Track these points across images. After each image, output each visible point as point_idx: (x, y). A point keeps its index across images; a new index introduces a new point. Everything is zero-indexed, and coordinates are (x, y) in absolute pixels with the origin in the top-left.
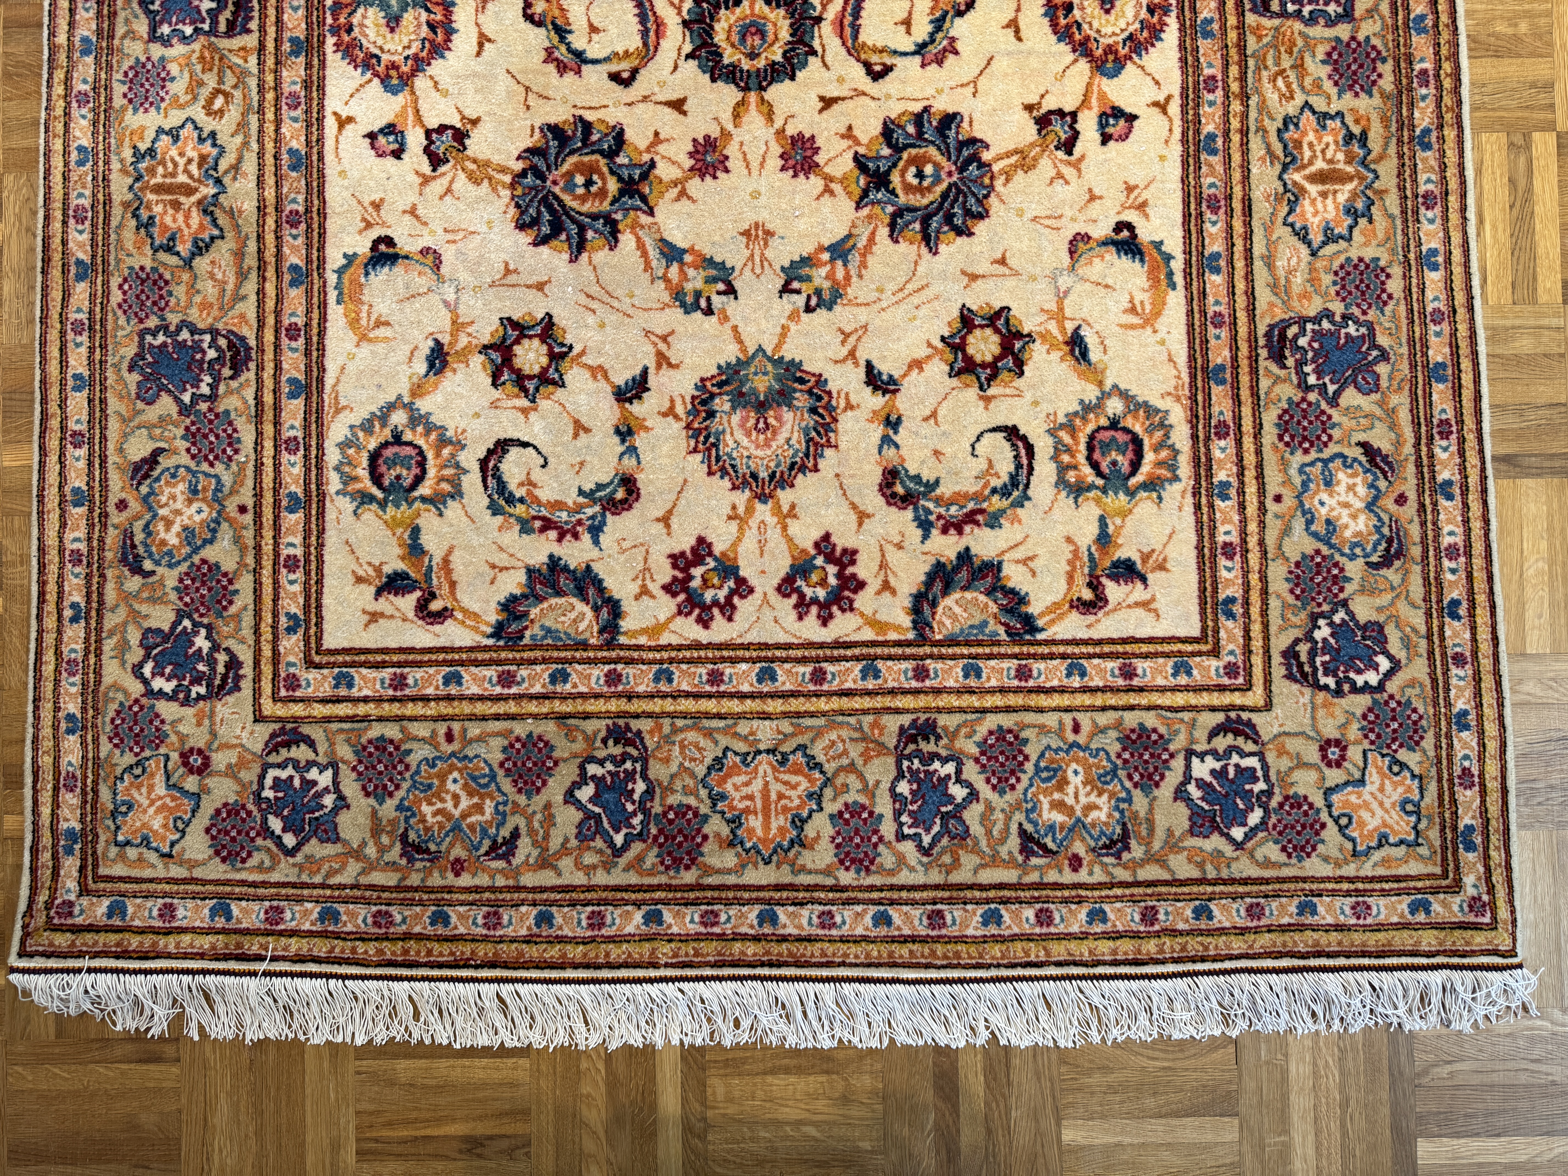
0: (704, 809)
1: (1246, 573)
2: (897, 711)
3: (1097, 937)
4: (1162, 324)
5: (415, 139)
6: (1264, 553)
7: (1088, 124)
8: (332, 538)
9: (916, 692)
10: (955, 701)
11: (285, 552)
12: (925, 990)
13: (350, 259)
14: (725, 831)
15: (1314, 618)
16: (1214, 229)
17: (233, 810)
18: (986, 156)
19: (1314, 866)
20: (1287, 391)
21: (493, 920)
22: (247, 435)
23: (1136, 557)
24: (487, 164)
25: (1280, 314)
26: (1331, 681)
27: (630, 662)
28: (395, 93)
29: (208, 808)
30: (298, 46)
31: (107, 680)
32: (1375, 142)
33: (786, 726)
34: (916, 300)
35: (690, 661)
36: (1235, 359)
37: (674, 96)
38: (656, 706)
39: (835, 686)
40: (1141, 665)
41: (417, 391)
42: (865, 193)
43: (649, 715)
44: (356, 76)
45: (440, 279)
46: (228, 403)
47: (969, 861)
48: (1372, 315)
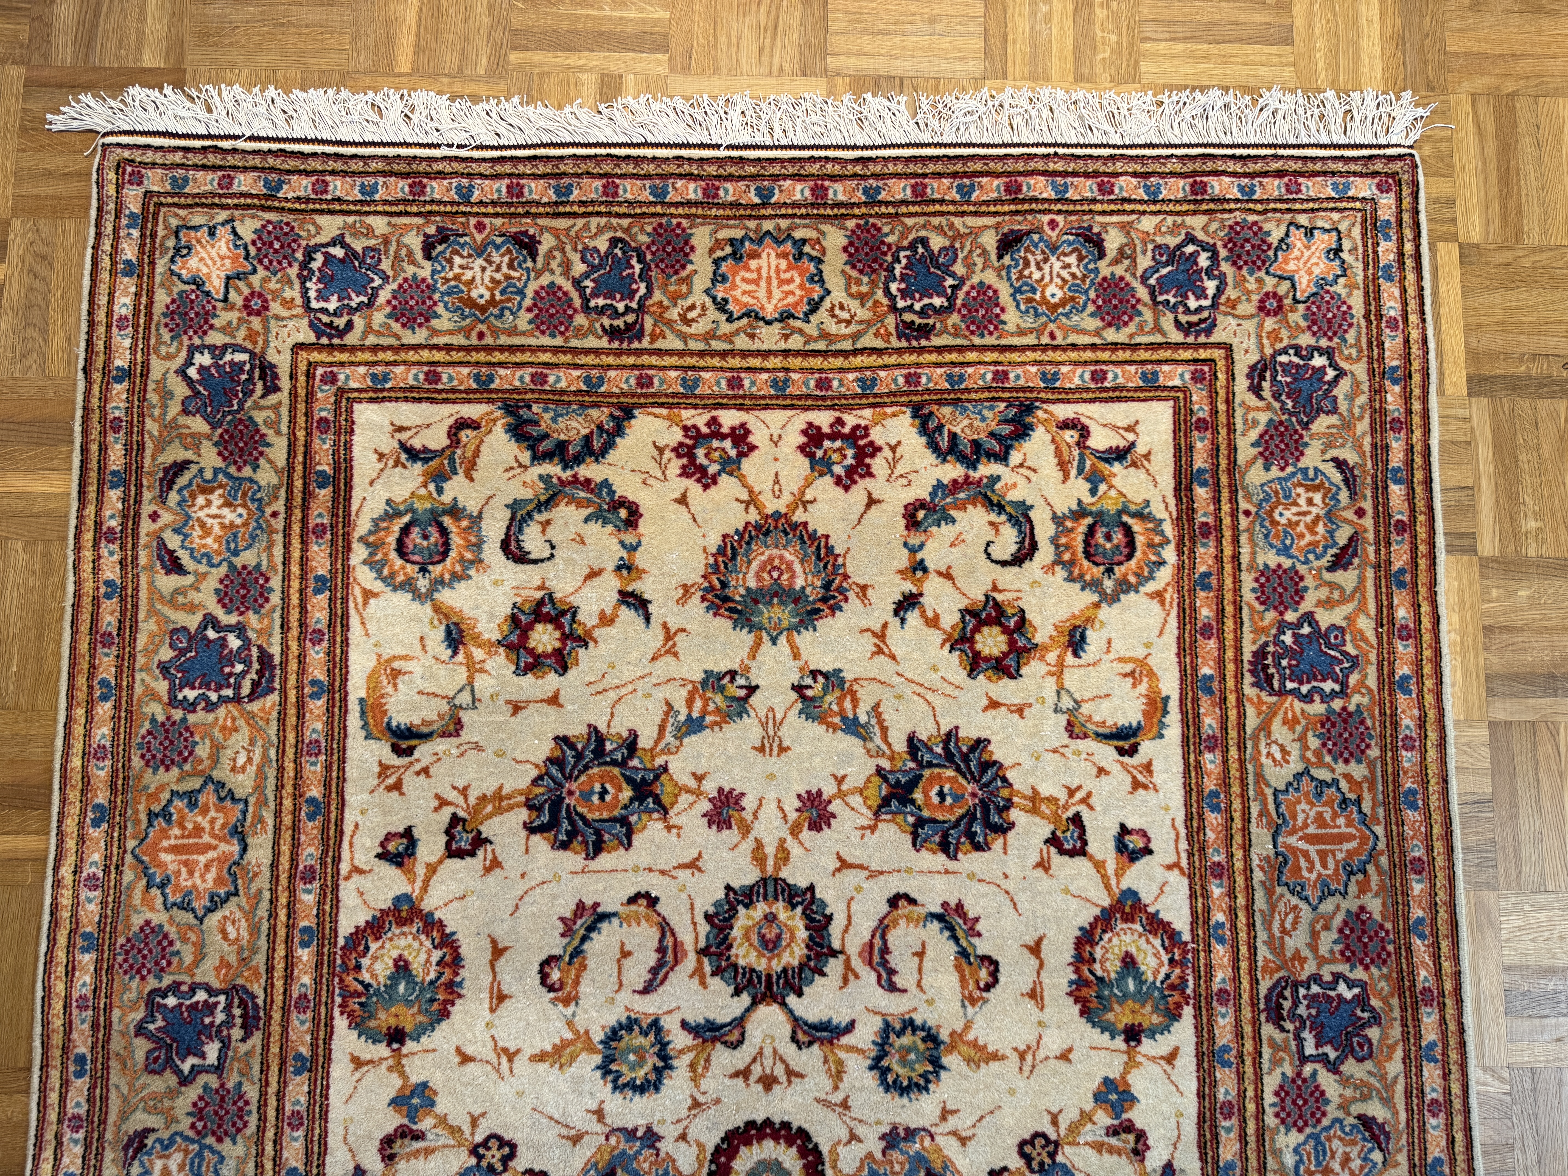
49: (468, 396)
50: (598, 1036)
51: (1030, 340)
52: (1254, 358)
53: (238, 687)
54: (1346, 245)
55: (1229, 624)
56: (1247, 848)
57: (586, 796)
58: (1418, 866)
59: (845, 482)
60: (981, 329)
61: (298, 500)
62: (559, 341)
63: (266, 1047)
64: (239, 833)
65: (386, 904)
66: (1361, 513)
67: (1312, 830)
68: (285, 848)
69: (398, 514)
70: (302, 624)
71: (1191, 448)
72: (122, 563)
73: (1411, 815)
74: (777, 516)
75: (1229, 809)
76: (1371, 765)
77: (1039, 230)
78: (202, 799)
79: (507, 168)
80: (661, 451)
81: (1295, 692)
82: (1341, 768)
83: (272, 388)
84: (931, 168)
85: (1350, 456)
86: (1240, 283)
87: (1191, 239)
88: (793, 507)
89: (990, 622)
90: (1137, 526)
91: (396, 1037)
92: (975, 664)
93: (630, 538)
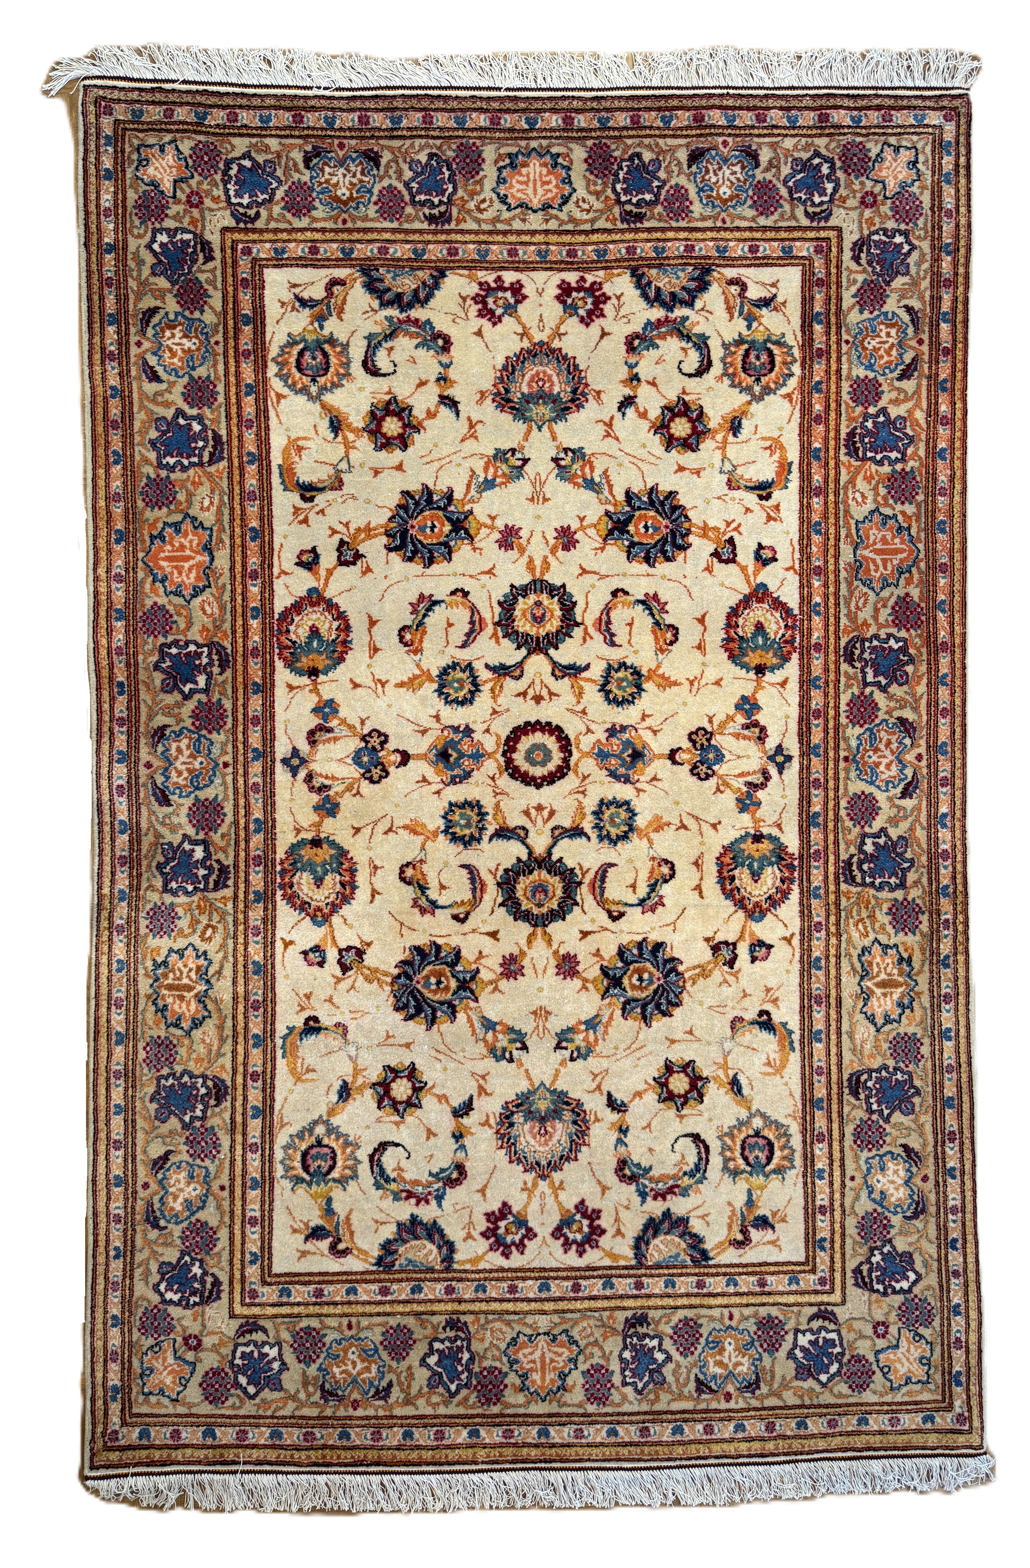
0: (505, 1369)
1: (832, 1223)
2: (624, 1309)
3: (740, 1440)
4: (786, 1072)
5: (332, 955)
6: (843, 1211)
7: (743, 950)
8: (277, 1204)
9: (636, 1297)
10: (659, 1302)
11: (249, 1214)
12: (637, 1474)
13: (291, 1029)
14: (518, 1382)
15: (872, 1250)
16: (819, 1016)
17: (216, 1372)
18: (680, 968)
19: (868, 1397)
20: (860, 1114)
21: (377, 1436)
22: (225, 1141)
23: (769, 1214)
24: (376, 970)
25: (857, 1067)
26: (880, 1287)
27: (460, 1280)
28: (319, 925)
29: (201, 1371)
30: (258, 897)
31: (137, 1294)
32: (916, 963)
33: (556, 1319)
34: (637, 1054)
35: (498, 1279)
36: (829, 1094)
37: (491, 929)
38: (476, 1307)
39: (586, 1293)
40: (770, 1279)
41: (331, 1112)
42: (607, 990)
43: (472, 1313)
44: (295, 915)
45: (347, 1042)
46: (213, 1121)
47: (665, 1397)
48: (911, 1067)
49: (337, 263)
50: (435, 672)
51: (709, 224)
52: (856, 237)
53: (201, 456)
54: (921, 158)
55: (833, 415)
56: (837, 557)
57: (422, 529)
58: (944, 568)
59: (586, 321)
60: (677, 216)
61: (231, 333)
62: (395, 225)
63: (234, 678)
64: (208, 549)
65: (303, 594)
66: (921, 342)
67: (879, 546)
68: (238, 559)
69: (296, 343)
70: (239, 415)
71: (812, 298)
72: (121, 375)
73: (940, 536)
74: (541, 344)
75: (827, 533)
76: (918, 506)
77: (716, 148)
78: (183, 527)
79: (358, 104)
80: (464, 299)
81: (872, 459)
82: (899, 507)
83: (209, 258)
84: (644, 104)
85: (916, 304)
86: (849, 185)
87: (817, 154)
88: (552, 338)
89: (680, 414)
90: (776, 350)
91: (313, 672)
92: (670, 442)
93: (445, 359)
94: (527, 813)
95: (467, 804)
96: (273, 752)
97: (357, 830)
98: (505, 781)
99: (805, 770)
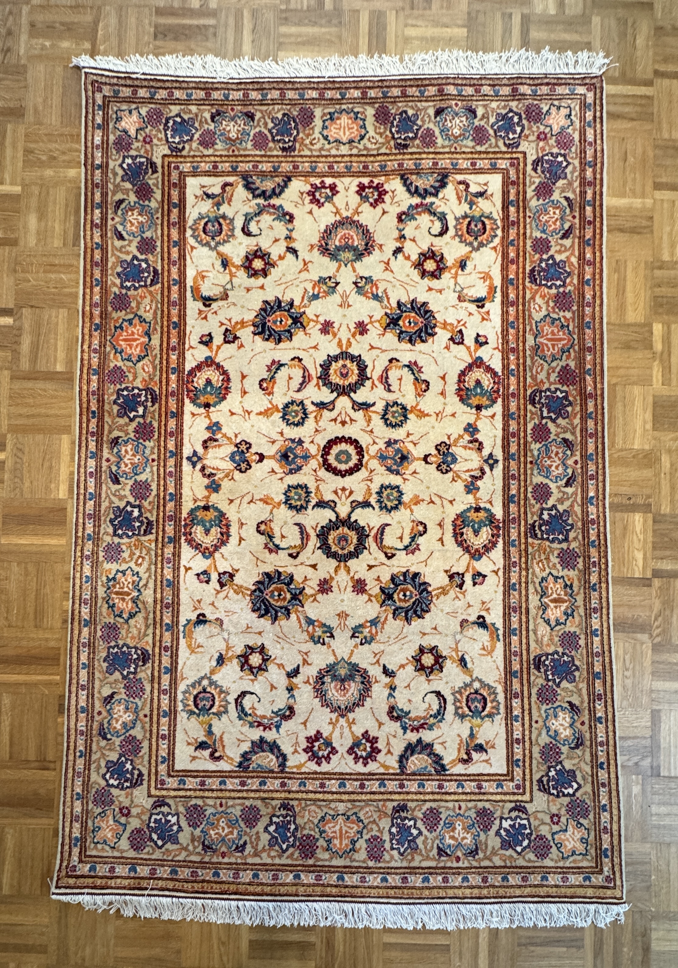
0: (317, 836)
1: (524, 750)
2: (392, 800)
3: (465, 888)
4: (495, 654)
5: (214, 577)
6: (531, 743)
7: (468, 579)
8: (178, 727)
9: (400, 793)
10: (415, 797)
11: (161, 732)
12: (400, 907)
13: (189, 621)
14: (325, 845)
15: (549, 768)
16: (515, 619)
17: (138, 831)
18: (430, 589)
19: (548, 862)
20: (541, 681)
21: (236, 875)
22: (148, 688)
23: (484, 743)
24: (241, 587)
25: (539, 652)
26: (555, 792)
27: (290, 778)
28: (207, 558)
29: (129, 830)
30: (171, 540)
31: (92, 780)
32: (575, 589)
33: (349, 805)
34: (403, 641)
35: (313, 779)
36: (521, 668)
37: (313, 563)
38: (300, 796)
39: (368, 790)
40: (484, 784)
41: (212, 672)
42: (384, 602)
43: (297, 799)
44: (193, 552)
45: (222, 630)
46: (141, 675)
47: (418, 858)
48: (573, 653)
49: (229, 174)
50: (281, 406)
51: (447, 150)
52: (534, 157)
53: (146, 282)
54: (573, 113)
55: (521, 259)
56: (524, 342)
57: (275, 322)
58: (589, 349)
59: (374, 205)
60: (428, 146)
61: (166, 213)
62: (263, 153)
63: (160, 409)
64: (148, 334)
65: (203, 360)
66: (574, 217)
67: (549, 336)
68: (165, 339)
69: (203, 218)
70: (169, 259)
71: (508, 192)
72: (101, 236)
73: (587, 331)
74: (347, 218)
75: (518, 328)
76: (574, 313)
77: (451, 107)
78: (134, 322)
79: (243, 86)
80: (302, 194)
81: (546, 285)
82: (562, 314)
83: (155, 171)
84: (408, 83)
85: (571, 195)
86: (530, 128)
87: (511, 111)
88: (353, 215)
89: (429, 258)
90: (487, 222)
91: (207, 406)
92: (424, 274)
93: (290, 227)
94: (336, 492)
95: (299, 486)
96: (181, 453)
97: (231, 501)
98: (323, 473)
99: (506, 469)
